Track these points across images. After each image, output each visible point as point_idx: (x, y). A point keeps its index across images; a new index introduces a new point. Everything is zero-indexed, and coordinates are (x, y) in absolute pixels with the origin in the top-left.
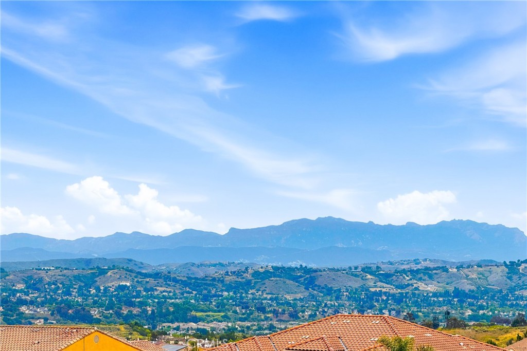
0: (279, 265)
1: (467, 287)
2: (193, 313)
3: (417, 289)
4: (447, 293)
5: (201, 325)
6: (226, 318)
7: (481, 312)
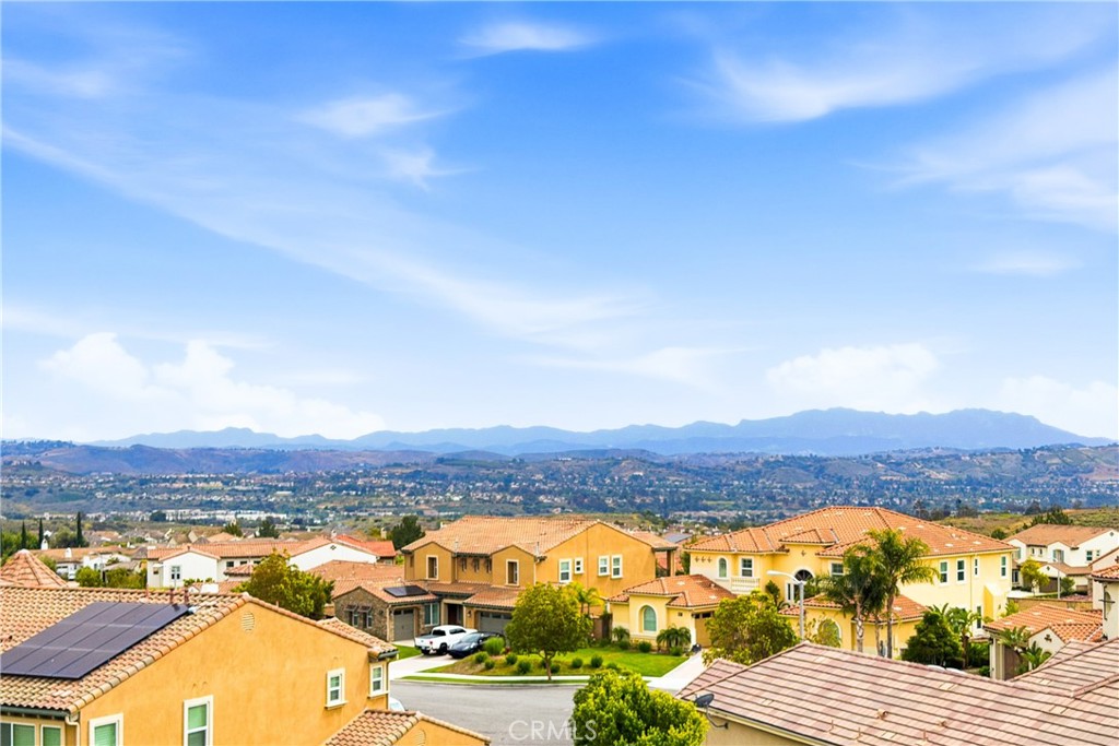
0: (789, 454)
2: (704, 502)
3: (928, 477)
4: (959, 481)
5: (712, 513)
6: (736, 507)
7: (995, 500)
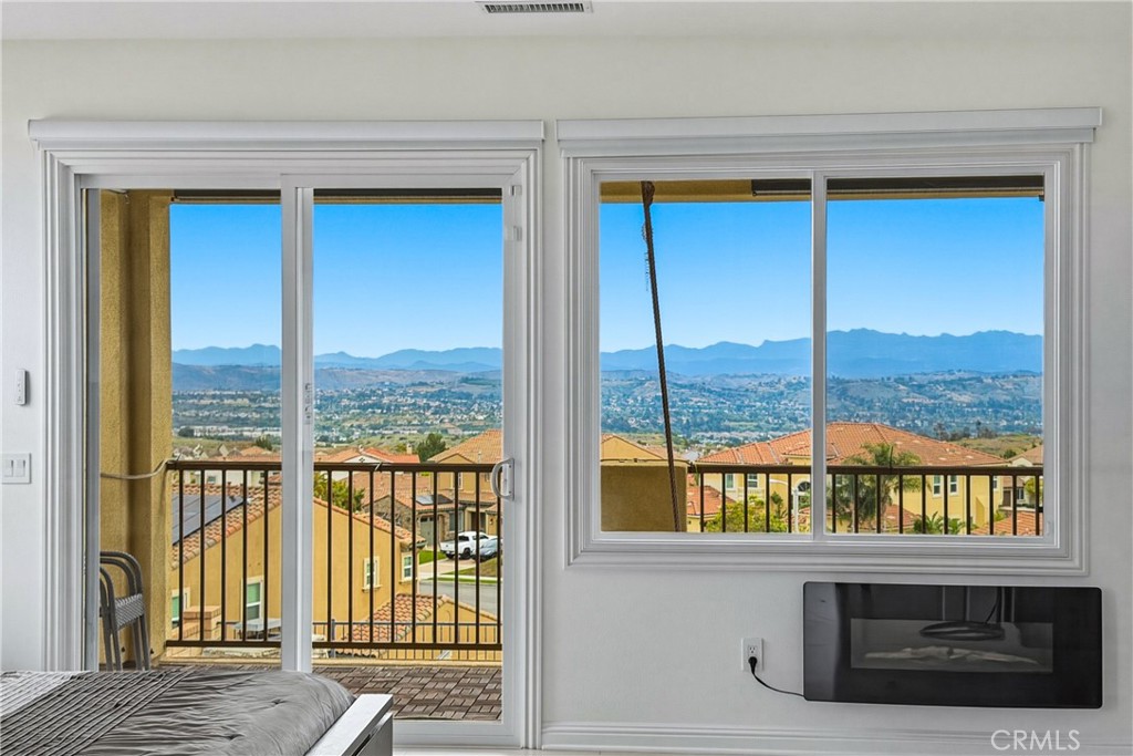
1: (1002, 397)
